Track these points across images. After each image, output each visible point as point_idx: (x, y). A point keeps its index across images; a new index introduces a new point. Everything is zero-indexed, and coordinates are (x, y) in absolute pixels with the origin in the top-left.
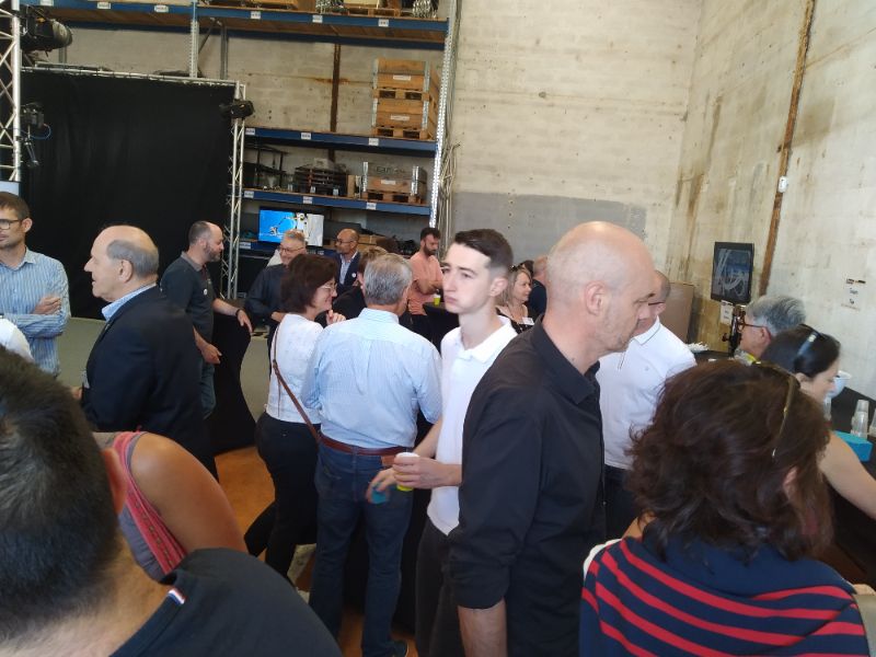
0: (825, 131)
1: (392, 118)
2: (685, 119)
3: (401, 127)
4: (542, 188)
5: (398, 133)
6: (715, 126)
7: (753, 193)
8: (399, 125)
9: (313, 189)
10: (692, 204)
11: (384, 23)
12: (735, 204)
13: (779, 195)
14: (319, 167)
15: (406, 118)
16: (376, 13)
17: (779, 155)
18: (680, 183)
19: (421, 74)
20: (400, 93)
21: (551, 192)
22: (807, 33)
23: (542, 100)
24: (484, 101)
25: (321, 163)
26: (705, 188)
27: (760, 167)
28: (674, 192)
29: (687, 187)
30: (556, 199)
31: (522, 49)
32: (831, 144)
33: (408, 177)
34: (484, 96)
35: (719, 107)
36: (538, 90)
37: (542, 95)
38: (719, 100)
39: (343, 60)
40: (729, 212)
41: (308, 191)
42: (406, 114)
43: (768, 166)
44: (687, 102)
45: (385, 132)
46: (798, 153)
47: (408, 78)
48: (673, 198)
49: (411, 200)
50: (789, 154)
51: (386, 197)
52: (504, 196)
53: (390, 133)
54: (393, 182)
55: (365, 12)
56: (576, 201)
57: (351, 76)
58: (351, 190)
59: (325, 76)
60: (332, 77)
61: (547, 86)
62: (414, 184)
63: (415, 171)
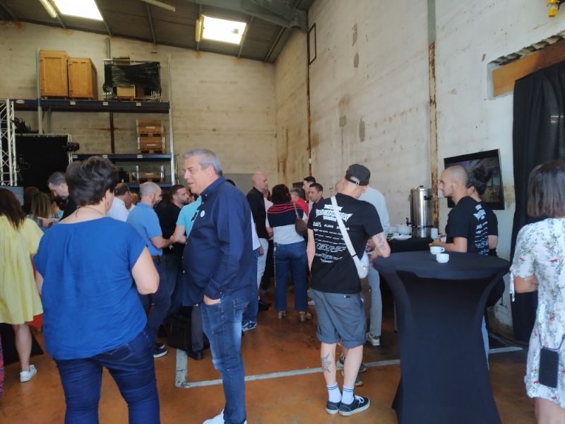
0: (318, 143)
1: (148, 145)
2: (276, 137)
5: (151, 151)
8: (152, 148)
10: (284, 171)
11: (139, 104)
13: (310, 165)
15: (155, 145)
16: (134, 100)
17: (308, 151)
18: (278, 163)
19: (160, 125)
20: (150, 134)
22: (309, 111)
23: (213, 132)
24: (187, 134)
26: (288, 164)
27: (303, 155)
28: (276, 167)
29: (281, 164)
31: (201, 111)
32: (320, 147)
33: (159, 171)
34: (187, 132)
35: (287, 133)
36: (212, 128)
38: (287, 130)
39: (115, 120)
42: (154, 143)
43: (305, 155)
44: (275, 130)
45: (144, 152)
46: (313, 150)
47: (154, 127)
48: (277, 170)
49: (162, 181)
50: (311, 151)
53: (147, 152)
54: (152, 174)
55: (129, 100)
57: (119, 127)
58: (131, 179)
59: (105, 127)
60: (109, 127)
61: (215, 126)
62: (162, 174)
63: (162, 168)
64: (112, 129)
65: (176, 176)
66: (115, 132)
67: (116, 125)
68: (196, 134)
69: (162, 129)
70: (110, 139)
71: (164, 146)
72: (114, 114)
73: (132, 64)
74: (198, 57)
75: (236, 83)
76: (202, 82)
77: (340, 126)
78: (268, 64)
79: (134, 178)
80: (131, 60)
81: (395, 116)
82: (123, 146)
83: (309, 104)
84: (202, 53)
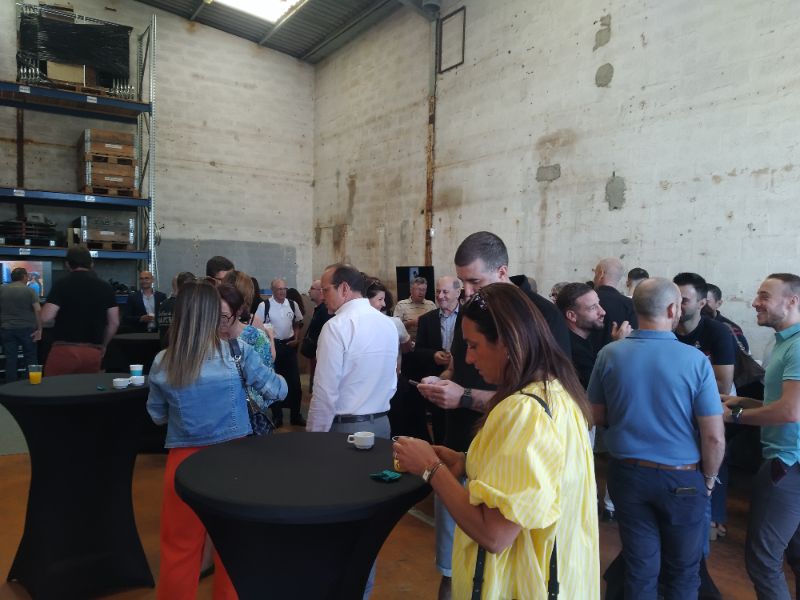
0: (457, 205)
1: (107, 179)
2: (313, 185)
3: (114, 187)
4: (220, 234)
5: (113, 191)
6: (352, 193)
7: (403, 238)
8: (114, 185)
9: (28, 242)
10: (338, 243)
11: (92, 100)
12: (387, 242)
13: (429, 238)
14: (35, 221)
15: (120, 180)
16: (82, 90)
17: (423, 217)
18: (318, 229)
19: (131, 144)
20: (113, 159)
21: (228, 237)
23: (214, 168)
24: (165, 165)
25: (37, 217)
26: (351, 233)
27: (406, 222)
28: (310, 235)
29: (327, 232)
30: (232, 242)
31: (192, 127)
33: (126, 231)
34: (165, 161)
35: (353, 182)
36: (208, 158)
37: (213, 164)
38: (352, 177)
39: (27, 123)
40: (381, 249)
41: (22, 243)
42: (119, 176)
43: (414, 223)
44: (312, 175)
45: (99, 191)
46: (437, 215)
47: (119, 147)
49: (129, 247)
50: (432, 215)
51: (105, 245)
52: (191, 242)
53: (106, 192)
54: (112, 233)
55: (74, 89)
56: (248, 244)
57: (36, 138)
58: (70, 241)
59: (7, 136)
60: (16, 137)
61: (215, 157)
62: (131, 234)
63: (132, 223)
64: (20, 141)
65: (158, 241)
66: (26, 147)
67: (27, 135)
68: (182, 167)
69: (135, 153)
70: (15, 161)
71: (136, 184)
72: (27, 113)
73: (78, 22)
74: (191, 31)
75: (253, 87)
76: (196, 76)
77: (539, 179)
78: (306, 65)
79: (77, 239)
80: (77, 13)
82: (41, 175)
83: (432, 138)
84: (198, 25)
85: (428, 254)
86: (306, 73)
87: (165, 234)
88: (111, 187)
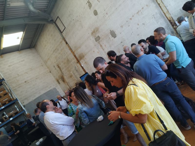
0: (84, 57)
1: (4, 101)
2: (50, 72)
3: (7, 101)
4: (37, 96)
5: (7, 102)
6: (60, 69)
7: (77, 71)
8: (6, 101)
10: (64, 81)
12: (74, 74)
13: (82, 67)
17: (78, 64)
18: (58, 81)
20: (2, 96)
21: (39, 95)
22: (71, 49)
23: (26, 83)
24: (15, 89)
26: (65, 77)
27: (75, 67)
28: (57, 83)
29: (60, 80)
30: (41, 96)
31: (16, 77)
33: (16, 109)
36: (24, 81)
38: (58, 65)
40: (74, 76)
42: (6, 98)
43: (77, 66)
44: (49, 70)
46: (81, 62)
47: (2, 92)
49: (19, 112)
50: (80, 62)
51: (13, 115)
52: (32, 102)
53: (5, 104)
54: (13, 111)
56: (44, 94)
61: (25, 80)
62: (17, 109)
63: (16, 106)
65: (24, 106)
68: (19, 87)
69: (7, 91)
71: (11, 97)
74: (2, 57)
75: (24, 60)
76: (9, 66)
77: (96, 41)
78: (32, 49)
79: (6, 118)
81: (133, 16)
83: (69, 47)
84: (3, 55)
85: (84, 70)
86: (33, 50)
87: (25, 104)
88: (6, 102)
